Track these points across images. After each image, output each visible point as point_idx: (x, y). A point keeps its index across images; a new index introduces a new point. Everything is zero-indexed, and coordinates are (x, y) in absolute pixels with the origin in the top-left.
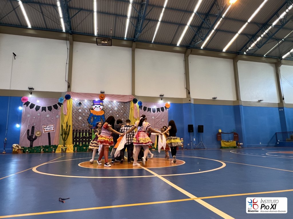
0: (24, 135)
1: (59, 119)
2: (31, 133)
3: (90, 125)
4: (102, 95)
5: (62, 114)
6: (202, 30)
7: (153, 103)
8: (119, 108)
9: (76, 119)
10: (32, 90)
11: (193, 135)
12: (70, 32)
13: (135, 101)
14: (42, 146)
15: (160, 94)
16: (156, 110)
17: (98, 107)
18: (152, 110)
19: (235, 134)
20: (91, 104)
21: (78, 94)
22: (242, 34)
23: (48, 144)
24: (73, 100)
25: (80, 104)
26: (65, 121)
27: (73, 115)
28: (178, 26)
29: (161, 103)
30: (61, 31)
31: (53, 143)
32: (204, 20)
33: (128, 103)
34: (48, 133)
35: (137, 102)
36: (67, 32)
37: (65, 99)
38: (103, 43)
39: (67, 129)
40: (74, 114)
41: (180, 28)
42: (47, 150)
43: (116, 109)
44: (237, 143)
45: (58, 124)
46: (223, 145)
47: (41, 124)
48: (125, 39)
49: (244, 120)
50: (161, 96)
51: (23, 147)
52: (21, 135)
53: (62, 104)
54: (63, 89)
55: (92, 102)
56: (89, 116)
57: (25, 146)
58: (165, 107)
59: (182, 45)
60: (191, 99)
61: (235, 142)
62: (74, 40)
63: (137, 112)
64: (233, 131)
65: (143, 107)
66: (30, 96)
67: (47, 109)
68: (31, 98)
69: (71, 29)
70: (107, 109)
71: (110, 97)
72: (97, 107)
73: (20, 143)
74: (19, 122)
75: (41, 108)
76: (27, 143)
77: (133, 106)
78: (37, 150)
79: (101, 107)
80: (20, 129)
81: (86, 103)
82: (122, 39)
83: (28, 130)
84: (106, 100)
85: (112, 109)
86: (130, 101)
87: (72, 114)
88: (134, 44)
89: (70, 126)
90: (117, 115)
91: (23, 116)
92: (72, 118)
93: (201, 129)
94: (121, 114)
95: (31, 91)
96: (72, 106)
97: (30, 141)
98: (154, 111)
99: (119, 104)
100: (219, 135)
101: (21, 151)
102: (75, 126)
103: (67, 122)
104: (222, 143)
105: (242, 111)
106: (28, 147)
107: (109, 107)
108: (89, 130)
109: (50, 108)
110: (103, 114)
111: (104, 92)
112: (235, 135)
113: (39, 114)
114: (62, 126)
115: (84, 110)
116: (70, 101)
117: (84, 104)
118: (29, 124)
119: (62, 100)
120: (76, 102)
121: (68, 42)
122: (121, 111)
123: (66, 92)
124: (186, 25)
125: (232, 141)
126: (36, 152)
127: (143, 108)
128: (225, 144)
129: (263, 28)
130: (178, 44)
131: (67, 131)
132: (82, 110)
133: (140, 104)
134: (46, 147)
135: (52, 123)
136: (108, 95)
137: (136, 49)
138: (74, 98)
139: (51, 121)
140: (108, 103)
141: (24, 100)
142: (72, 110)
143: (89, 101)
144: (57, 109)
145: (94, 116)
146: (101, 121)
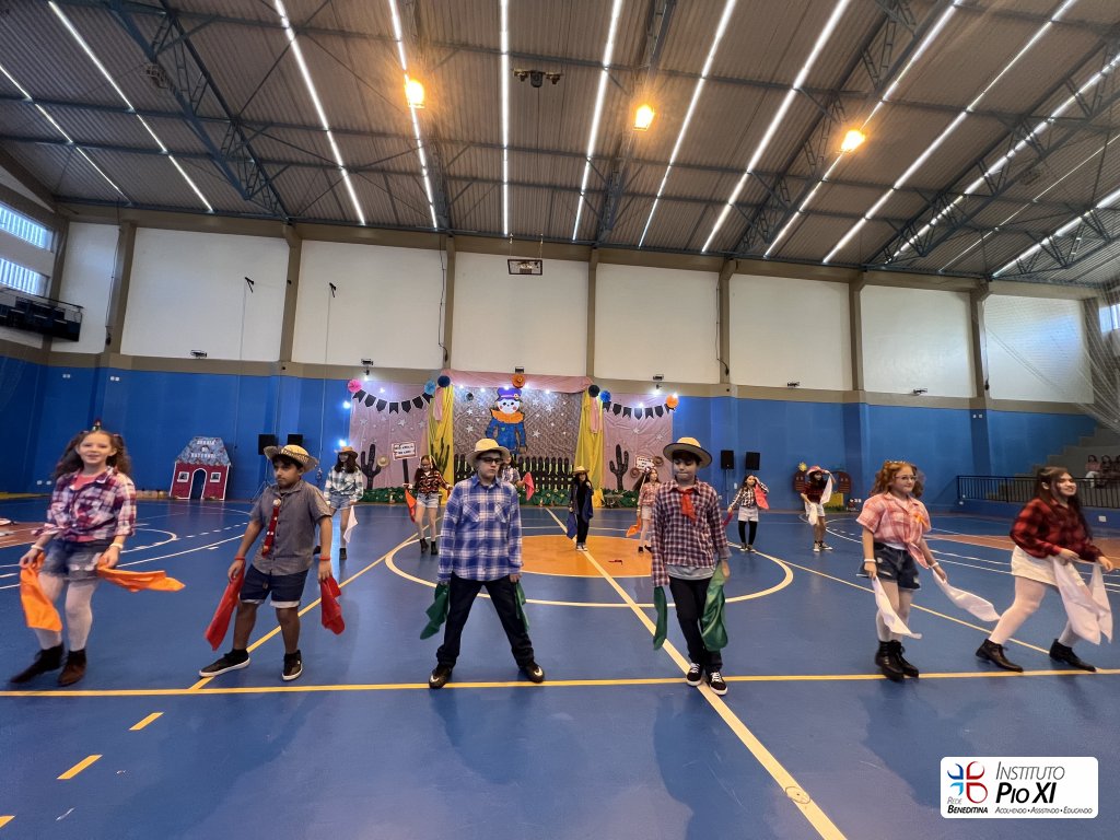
1: (426, 431)
2: (369, 460)
4: (519, 376)
5: (433, 418)
6: (768, 214)
7: (636, 395)
8: (557, 407)
9: (462, 430)
10: (370, 366)
11: (734, 476)
12: (449, 231)
13: (594, 391)
14: (392, 488)
15: (654, 374)
16: (644, 413)
17: (510, 405)
18: (633, 413)
19: (841, 474)
21: (466, 375)
22: (874, 218)
24: (454, 389)
25: (470, 397)
26: (439, 434)
27: (455, 423)
28: (704, 206)
29: (656, 396)
30: (430, 231)
32: (774, 189)
33: (578, 395)
34: (404, 460)
35: (600, 394)
36: (441, 231)
37: (438, 386)
38: (524, 269)
39: (443, 453)
40: (456, 419)
41: (710, 210)
42: (401, 497)
43: (549, 409)
45: (423, 441)
47: (389, 441)
48: (574, 241)
49: (868, 439)
50: (656, 378)
53: (431, 396)
54: (433, 362)
55: (496, 392)
56: (489, 425)
58: (666, 405)
59: (713, 251)
60: (733, 387)
61: (840, 495)
62: (458, 248)
63: (597, 417)
64: (837, 468)
65: (612, 405)
66: (366, 379)
67: (400, 406)
68: (366, 382)
69: (451, 226)
71: (537, 380)
72: (507, 404)
74: (345, 434)
75: (388, 406)
77: (588, 404)
78: (381, 496)
79: (517, 404)
81: (484, 394)
82: (568, 241)
84: (527, 387)
85: (541, 409)
86: (582, 392)
87: (453, 419)
88: (595, 254)
89: (448, 447)
90: (551, 422)
91: (352, 421)
92: (454, 428)
93: (752, 462)
94: (561, 421)
95: (367, 367)
96: (452, 402)
98: (639, 416)
99: (556, 396)
102: (458, 448)
103: (442, 438)
105: (866, 419)
107: (535, 406)
109: (406, 406)
110: (520, 421)
111: (522, 370)
112: (841, 479)
113: (384, 419)
114: (432, 446)
115: (478, 410)
116: (448, 391)
117: (480, 398)
118: (365, 439)
119: (432, 387)
120: (461, 392)
121: (444, 253)
122: (560, 413)
123: (439, 371)
124: (725, 202)
126: (379, 501)
127: (611, 409)
129: (939, 201)
130: (705, 249)
131: (442, 456)
132: (475, 410)
133: (606, 397)
134: (399, 490)
135: (411, 439)
136: (532, 377)
137: (599, 264)
138: (458, 384)
139: (408, 436)
140: (533, 395)
141: (353, 387)
142: (453, 411)
143: (489, 390)
144: (421, 407)
145: (501, 425)
146: (515, 436)
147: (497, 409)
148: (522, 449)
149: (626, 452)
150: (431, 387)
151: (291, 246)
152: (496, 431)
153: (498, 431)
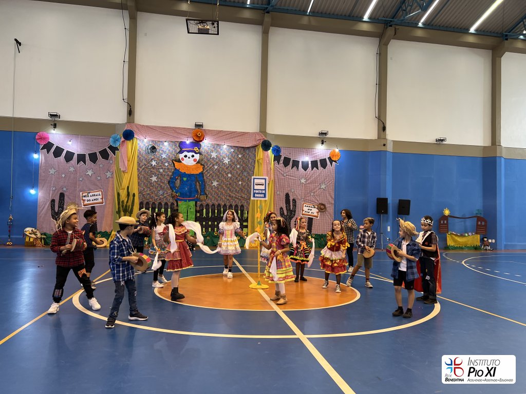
0: (45, 210)
1: (113, 181)
2: (59, 207)
3: (174, 194)
4: (199, 133)
5: (119, 168)
7: (302, 150)
8: (233, 159)
9: (147, 180)
10: (57, 119)
11: (387, 220)
13: (266, 146)
15: (320, 131)
16: (310, 165)
17: (191, 157)
18: (300, 163)
19: (479, 219)
20: (175, 151)
24: (138, 142)
25: (153, 149)
26: (125, 183)
27: (139, 173)
29: (321, 151)
31: (102, 227)
33: (252, 149)
35: (271, 148)
37: (123, 139)
38: (202, 29)
39: (129, 201)
40: (141, 169)
43: (226, 161)
44: (482, 240)
45: (110, 190)
46: (450, 242)
47: (78, 190)
48: (248, 5)
49: (503, 188)
50: (322, 134)
51: (45, 234)
52: (39, 210)
53: (117, 149)
54: (118, 117)
55: (178, 145)
56: (171, 176)
57: (48, 232)
58: (330, 158)
59: (374, 19)
60: (388, 142)
61: (478, 237)
62: (139, 8)
63: (269, 169)
64: (476, 214)
65: (282, 158)
66: (53, 132)
67: (87, 158)
68: (56, 136)
70: (208, 161)
71: (214, 135)
72: (188, 157)
73: (38, 226)
74: (34, 185)
75: (75, 157)
77: (261, 157)
79: (197, 157)
80: (37, 199)
81: (166, 148)
82: (242, 5)
83: (53, 201)
84: (206, 143)
85: (219, 161)
86: (256, 146)
87: (138, 169)
88: (268, 18)
89: (134, 195)
91: (41, 171)
92: (139, 178)
93: (404, 207)
94: (237, 173)
96: (136, 153)
98: (305, 168)
99: (232, 150)
100: (444, 222)
101: (41, 241)
102: (143, 195)
103: (128, 187)
104: (448, 239)
105: (502, 171)
107: (213, 158)
108: (172, 204)
109: (93, 158)
110: (200, 171)
111: (201, 126)
112: (479, 223)
113: (72, 169)
114: (119, 194)
115: (161, 162)
116: (133, 144)
117: (162, 151)
118: (54, 189)
119: (118, 140)
120: (144, 145)
121: (126, 13)
122: (236, 165)
123: (124, 124)
125: (473, 235)
127: (281, 162)
128: (455, 241)
130: (366, 16)
131: (128, 204)
132: (158, 161)
133: (277, 151)
135: (97, 188)
136: (211, 133)
138: (142, 138)
139: (95, 185)
140: (211, 148)
141: (41, 138)
142: (138, 162)
143: (171, 144)
144: (107, 159)
145: (182, 175)
146: (196, 185)
147: (179, 161)
148: (202, 197)
149: (294, 200)
150: (116, 140)
152: (178, 181)
153: (180, 181)
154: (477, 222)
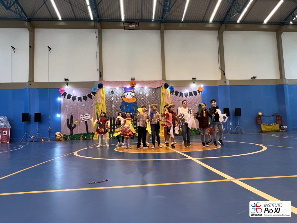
0: (64, 124)
1: (94, 108)
2: (71, 122)
3: (123, 113)
4: (133, 82)
5: (97, 103)
6: (238, 1)
7: (184, 87)
8: (150, 94)
9: (110, 107)
12: (98, 19)
13: (166, 86)
14: (81, 134)
15: (192, 77)
16: (189, 95)
17: (130, 94)
18: (184, 94)
21: (109, 83)
23: (86, 132)
24: (105, 89)
25: (112, 92)
26: (100, 109)
27: (106, 104)
29: (194, 87)
30: (89, 19)
31: (90, 131)
33: (159, 89)
34: (85, 121)
35: (169, 87)
36: (95, 20)
37: (98, 88)
38: (131, 27)
42: (85, 137)
43: (147, 95)
44: (280, 127)
45: (93, 113)
46: (263, 129)
47: (79, 113)
48: (153, 20)
50: (193, 79)
51: (65, 135)
52: (62, 124)
53: (95, 93)
54: (95, 78)
55: (123, 89)
56: (121, 104)
57: (66, 134)
58: (198, 91)
59: (215, 21)
60: (227, 81)
61: (278, 125)
62: (102, 28)
63: (168, 98)
64: (276, 114)
65: (174, 92)
66: (67, 87)
67: (82, 98)
68: (67, 89)
70: (138, 96)
71: (141, 83)
73: (62, 131)
74: (60, 112)
75: (77, 98)
76: (68, 131)
77: (164, 92)
78: (77, 137)
79: (133, 94)
80: (61, 120)
81: (118, 91)
82: (150, 21)
83: (68, 120)
84: (137, 87)
85: (144, 96)
86: (161, 87)
87: (106, 102)
88: (163, 26)
90: (148, 101)
91: (62, 106)
92: (106, 106)
93: (238, 112)
94: (152, 100)
95: (67, 82)
96: (105, 94)
97: (70, 129)
98: (186, 96)
99: (150, 90)
100: (259, 119)
101: (63, 138)
102: (109, 114)
104: (262, 127)
105: (287, 90)
106: (69, 135)
107: (141, 94)
109: (85, 98)
110: (135, 101)
111: (134, 79)
113: (76, 104)
114: (97, 114)
115: (116, 98)
116: (102, 90)
117: (117, 92)
118: (68, 114)
119: (95, 89)
120: (108, 90)
121: (97, 30)
122: (152, 97)
123: (98, 81)
125: (275, 124)
126: (76, 140)
127: (174, 94)
128: (266, 128)
130: (211, 20)
133: (172, 88)
134: (84, 135)
135: (88, 112)
136: (139, 82)
137: (165, 30)
138: (106, 87)
139: (86, 111)
140: (140, 90)
141: (61, 91)
142: (105, 99)
143: (120, 89)
144: (91, 98)
145: (126, 104)
146: (133, 108)
151: (30, 31)
152: (125, 106)
153: (126, 106)
154: (277, 118)
